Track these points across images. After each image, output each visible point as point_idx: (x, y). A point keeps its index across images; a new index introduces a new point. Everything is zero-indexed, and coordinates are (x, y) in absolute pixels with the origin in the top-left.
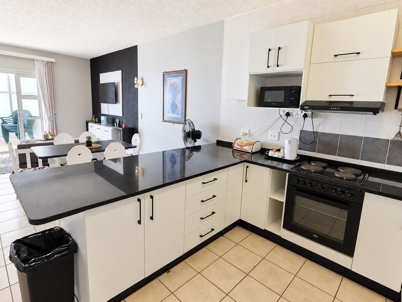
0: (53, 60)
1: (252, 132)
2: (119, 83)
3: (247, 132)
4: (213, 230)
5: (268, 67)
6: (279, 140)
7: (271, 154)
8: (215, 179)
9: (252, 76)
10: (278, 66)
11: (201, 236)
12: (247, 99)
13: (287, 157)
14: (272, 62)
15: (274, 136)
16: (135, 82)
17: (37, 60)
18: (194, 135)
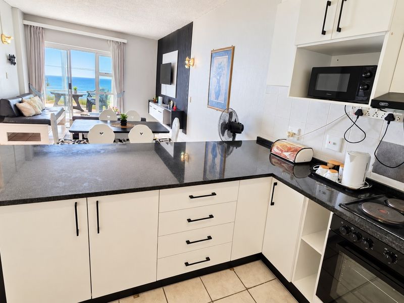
0: (125, 41)
1: (302, 133)
2: (175, 63)
3: (296, 132)
4: (208, 259)
5: (324, 33)
6: (341, 150)
7: (321, 171)
8: (214, 194)
9: (301, 50)
10: (339, 30)
11: (187, 264)
12: (290, 85)
13: (346, 183)
14: (331, 25)
15: (334, 144)
16: (187, 62)
17: (113, 41)
18: (232, 127)
